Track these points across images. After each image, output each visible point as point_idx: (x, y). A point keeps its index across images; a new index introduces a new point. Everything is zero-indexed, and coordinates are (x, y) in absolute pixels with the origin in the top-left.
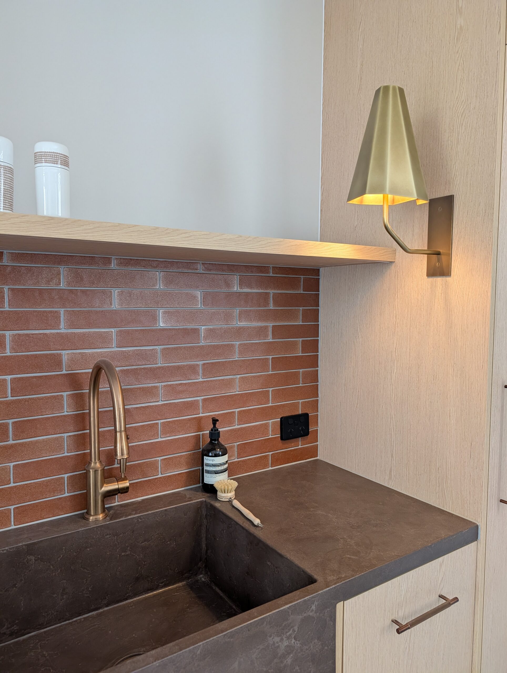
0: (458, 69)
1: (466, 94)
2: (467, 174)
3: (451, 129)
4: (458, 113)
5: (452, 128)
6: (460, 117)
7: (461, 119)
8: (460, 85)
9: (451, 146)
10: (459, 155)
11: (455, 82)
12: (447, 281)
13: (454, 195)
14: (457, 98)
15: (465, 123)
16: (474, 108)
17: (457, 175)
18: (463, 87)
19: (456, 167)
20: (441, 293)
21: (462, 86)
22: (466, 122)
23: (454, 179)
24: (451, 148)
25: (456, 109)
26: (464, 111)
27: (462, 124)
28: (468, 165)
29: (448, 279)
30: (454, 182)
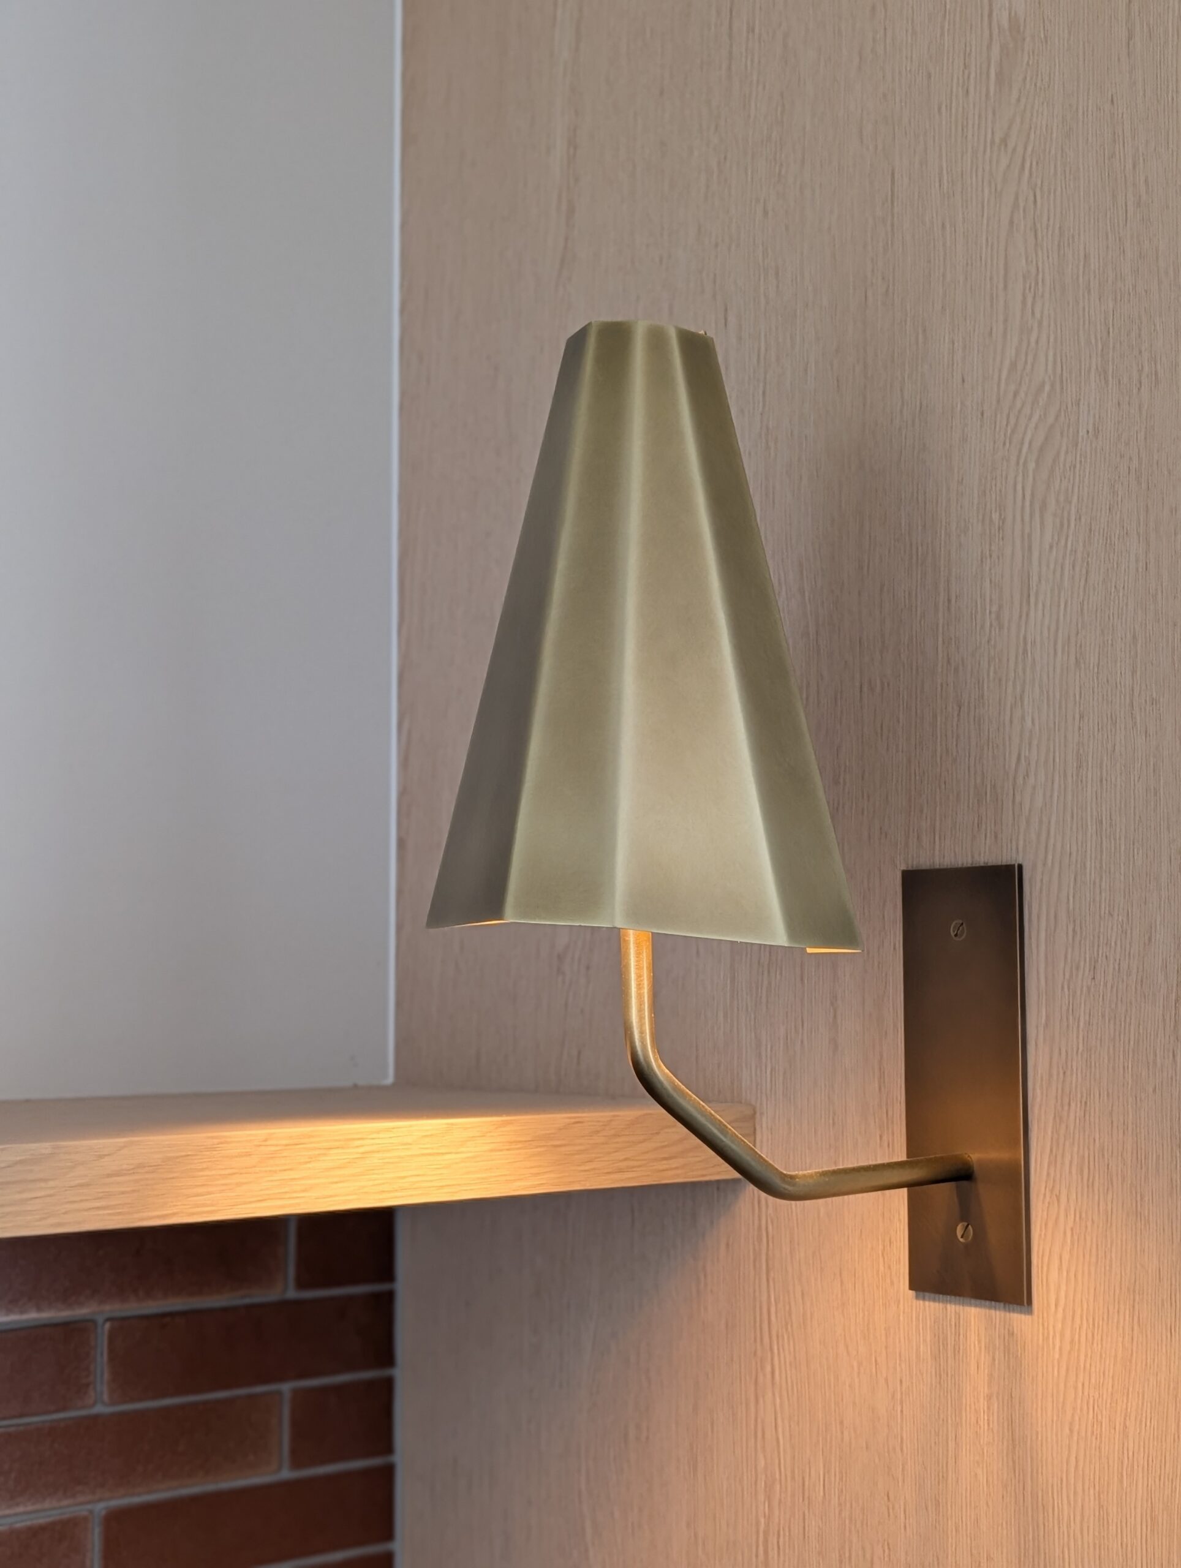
0: (1011, 222)
1: (1055, 355)
2: (1079, 767)
3: (991, 520)
4: (1022, 443)
5: (995, 516)
6: (1032, 466)
7: (1034, 479)
8: (1024, 302)
9: (995, 609)
10: (1034, 660)
11: (1001, 286)
12: (1011, 1334)
13: (1020, 867)
14: (1013, 366)
15: (1057, 501)
16: (1097, 431)
17: (1033, 764)
18: (1038, 315)
19: (1023, 718)
20: (989, 1397)
21: (1033, 313)
22: (1062, 498)
23: (1020, 781)
24: (998, 617)
25: (1012, 421)
26: (1046, 439)
27: (1044, 506)
28: (1081, 717)
29: (1017, 1319)
30: (1018, 798)
